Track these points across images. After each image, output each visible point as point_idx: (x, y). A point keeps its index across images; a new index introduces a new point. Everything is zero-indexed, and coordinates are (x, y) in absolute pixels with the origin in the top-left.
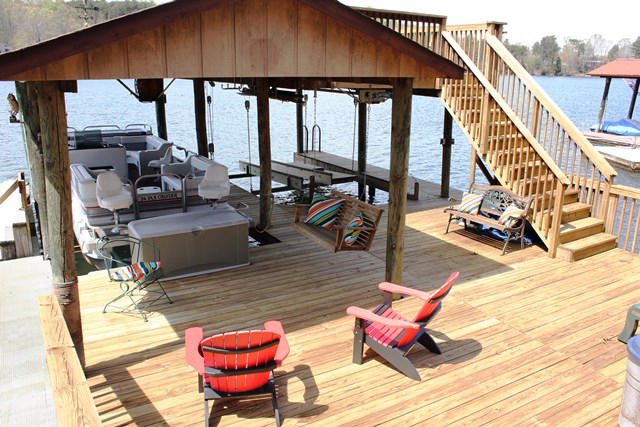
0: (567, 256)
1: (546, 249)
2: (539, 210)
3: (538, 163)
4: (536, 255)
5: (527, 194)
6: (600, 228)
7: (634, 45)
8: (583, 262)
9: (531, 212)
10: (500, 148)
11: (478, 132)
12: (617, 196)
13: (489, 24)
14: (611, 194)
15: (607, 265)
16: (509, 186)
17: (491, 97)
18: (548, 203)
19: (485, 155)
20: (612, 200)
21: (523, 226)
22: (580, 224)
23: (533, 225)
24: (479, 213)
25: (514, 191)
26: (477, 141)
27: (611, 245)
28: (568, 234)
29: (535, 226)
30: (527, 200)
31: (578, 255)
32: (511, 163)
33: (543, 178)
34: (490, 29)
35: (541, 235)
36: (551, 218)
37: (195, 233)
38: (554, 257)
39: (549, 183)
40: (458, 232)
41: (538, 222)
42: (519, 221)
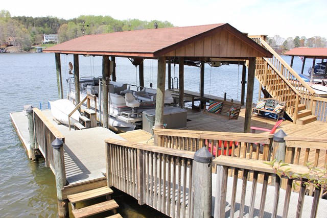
0: (301, 122)
1: (292, 121)
2: (289, 106)
3: (288, 89)
4: (288, 123)
5: (284, 101)
6: (310, 113)
7: (294, 40)
8: (307, 125)
9: (286, 107)
10: (272, 84)
11: (263, 78)
12: (316, 101)
13: (262, 36)
14: (314, 100)
15: (315, 126)
16: (276, 98)
17: (268, 64)
18: (293, 104)
19: (265, 87)
20: (314, 102)
21: (283, 112)
22: (304, 111)
23: (286, 112)
24: (264, 109)
25: (278, 100)
26: (262, 81)
27: (315, 119)
28: (301, 115)
29: (287, 113)
30: (284, 102)
31: (305, 122)
32: (277, 89)
33: (290, 95)
34: (262, 37)
35: (290, 116)
36: (294, 109)
37: (171, 115)
38: (296, 123)
39: (293, 96)
40: (255, 116)
41: (288, 111)
42: (282, 110)
